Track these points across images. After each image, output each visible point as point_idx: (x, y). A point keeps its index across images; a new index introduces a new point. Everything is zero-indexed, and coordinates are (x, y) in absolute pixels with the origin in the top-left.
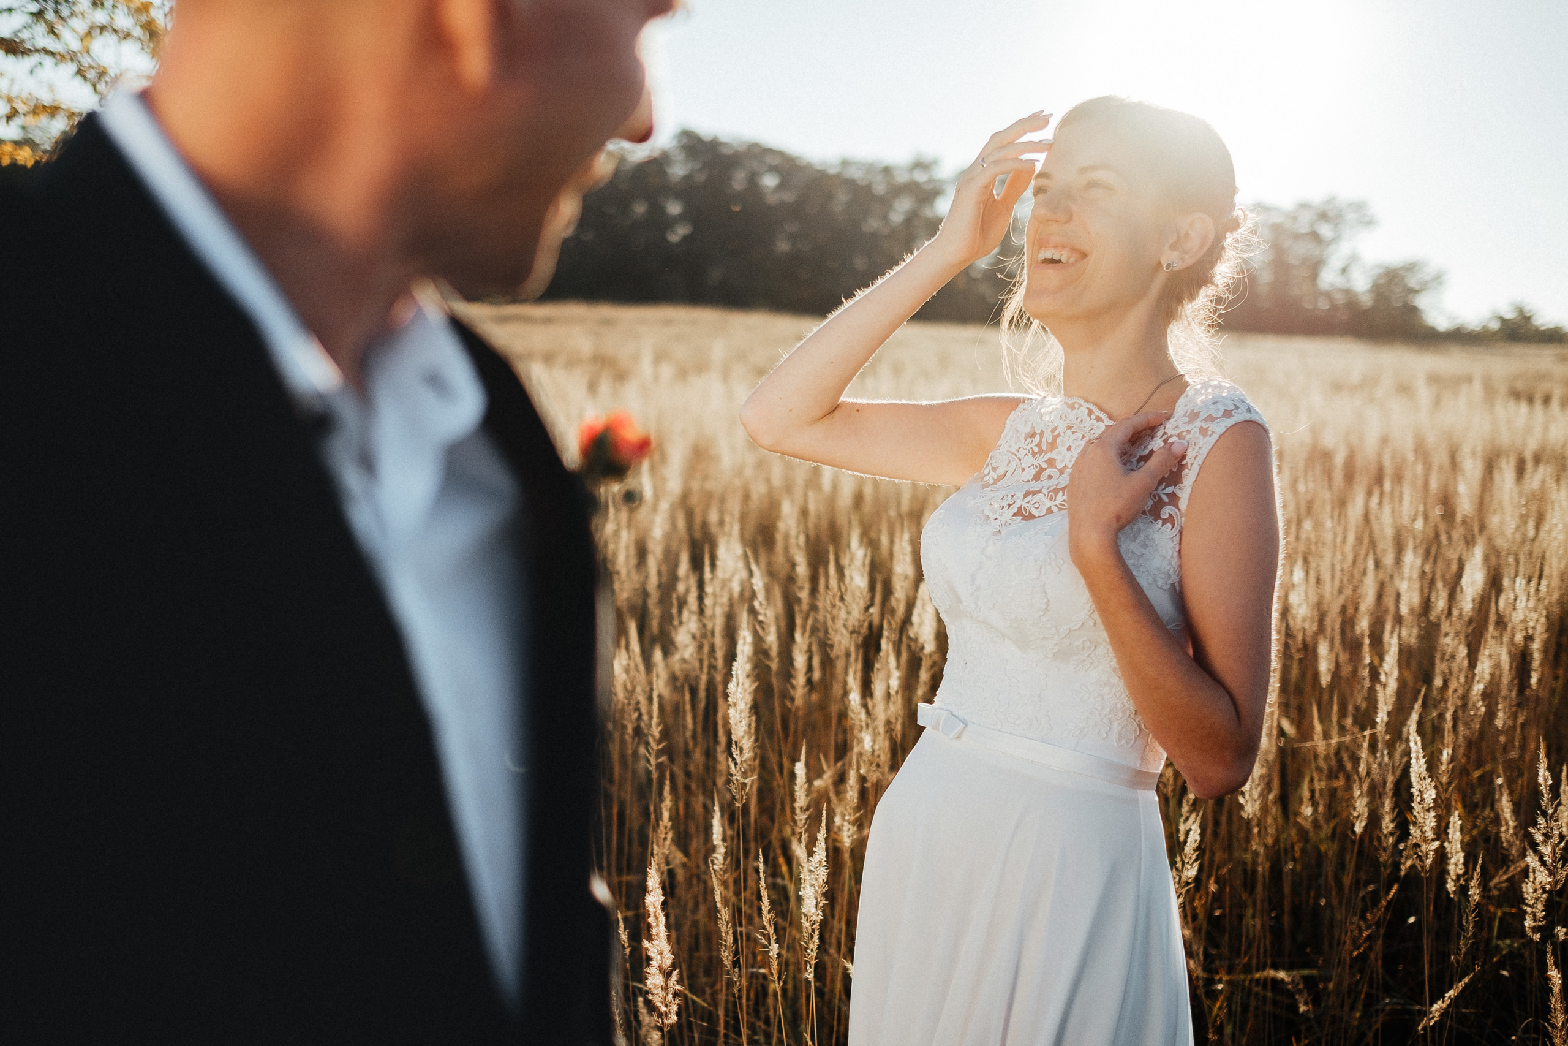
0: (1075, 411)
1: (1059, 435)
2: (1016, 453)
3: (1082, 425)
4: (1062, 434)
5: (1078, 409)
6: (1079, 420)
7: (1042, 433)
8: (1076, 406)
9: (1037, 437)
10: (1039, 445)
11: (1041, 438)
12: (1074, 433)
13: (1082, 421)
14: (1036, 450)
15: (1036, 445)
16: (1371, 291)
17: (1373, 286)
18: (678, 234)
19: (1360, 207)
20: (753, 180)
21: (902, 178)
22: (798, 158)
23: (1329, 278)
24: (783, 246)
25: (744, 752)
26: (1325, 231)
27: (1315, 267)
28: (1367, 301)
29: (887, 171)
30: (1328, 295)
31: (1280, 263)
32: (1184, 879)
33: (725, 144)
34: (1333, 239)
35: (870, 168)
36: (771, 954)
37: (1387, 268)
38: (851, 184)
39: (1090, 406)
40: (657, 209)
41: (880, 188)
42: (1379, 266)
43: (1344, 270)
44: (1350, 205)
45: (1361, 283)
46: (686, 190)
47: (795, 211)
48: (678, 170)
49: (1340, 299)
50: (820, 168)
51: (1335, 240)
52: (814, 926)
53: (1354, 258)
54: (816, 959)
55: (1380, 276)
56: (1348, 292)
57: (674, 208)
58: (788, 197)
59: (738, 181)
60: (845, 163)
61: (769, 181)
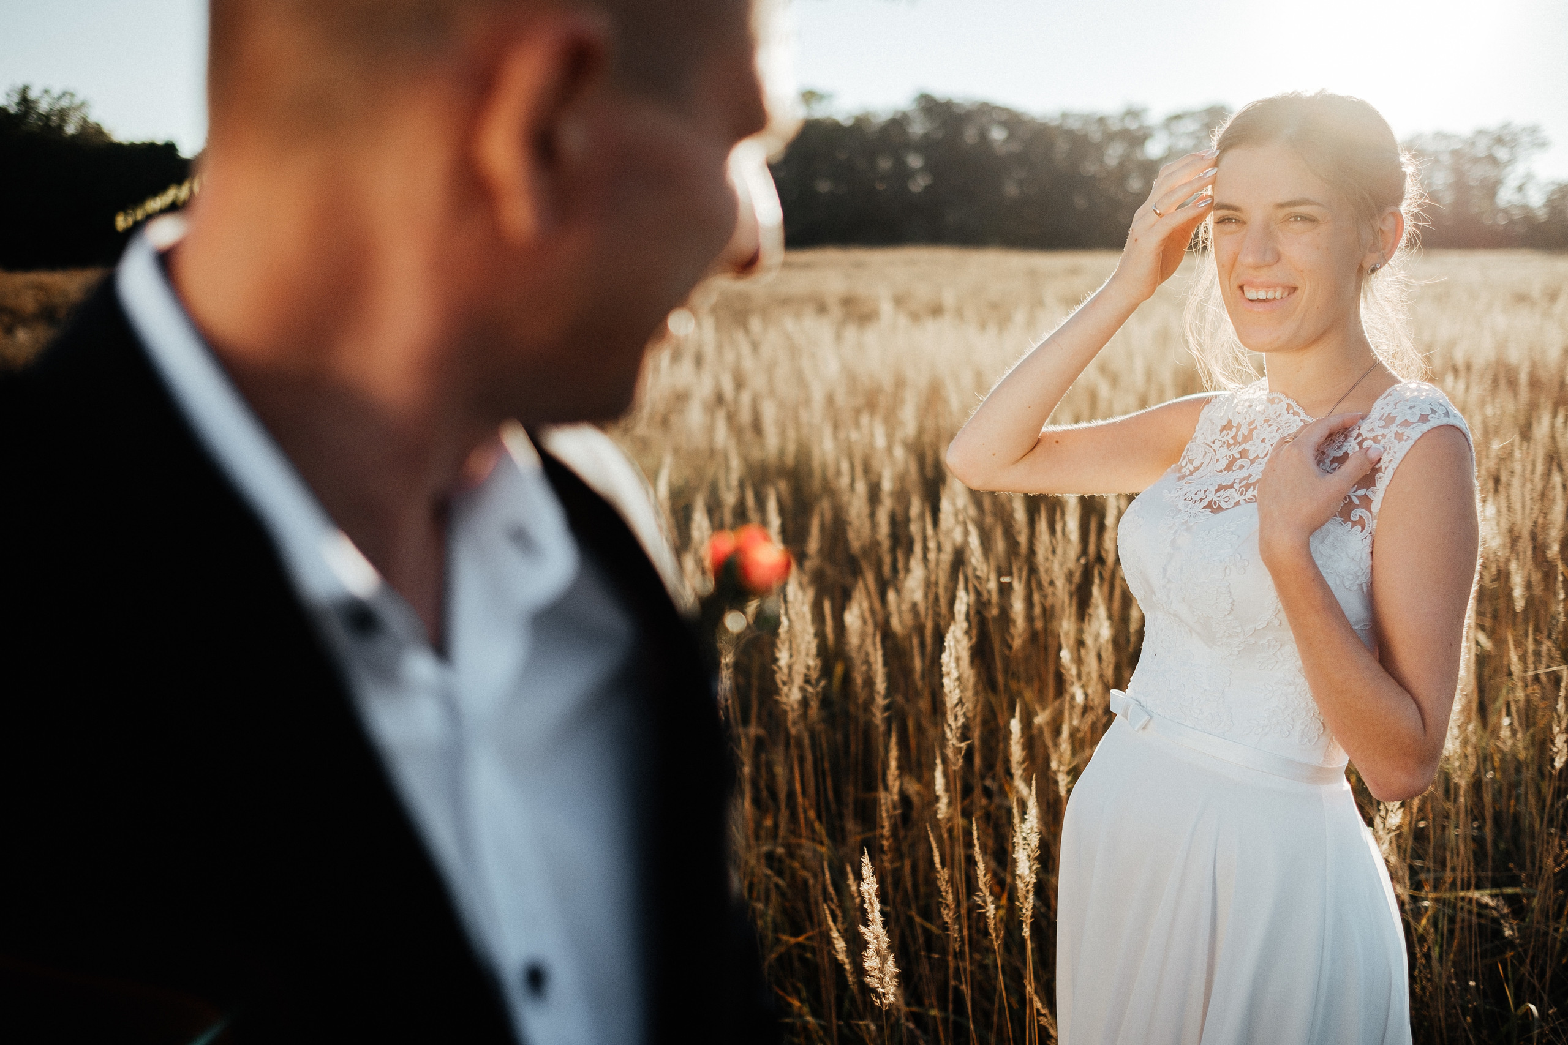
0: (1276, 405)
1: (1256, 428)
2: (1212, 445)
3: (1279, 419)
4: (1259, 427)
5: (1278, 404)
6: (1277, 414)
7: (1239, 426)
8: (1277, 401)
9: (1234, 430)
10: (1234, 438)
11: (1237, 432)
12: (1270, 426)
13: (1280, 415)
14: (1231, 442)
15: (1232, 438)
16: (1546, 206)
17: (1547, 201)
18: (919, 184)
19: (1534, 130)
20: (983, 136)
21: (1115, 126)
22: (1022, 114)
23: (1506, 196)
24: (1011, 190)
25: (958, 718)
26: (1502, 154)
27: (1491, 188)
28: (1542, 215)
29: (1101, 120)
30: (1506, 211)
31: (1460, 185)
32: (1387, 826)
33: (958, 105)
34: (1509, 161)
35: (1087, 119)
36: (988, 914)
37: (1559, 184)
38: (1070, 134)
39: (1290, 401)
40: (900, 165)
41: (1096, 135)
42: (1553, 183)
43: (1520, 188)
44: (1524, 129)
45: (1536, 199)
46: (925, 146)
47: (1021, 159)
48: (918, 128)
49: (1517, 214)
50: (1041, 122)
51: (1511, 161)
52: (1028, 888)
53: (1529, 177)
54: (1031, 917)
55: (1553, 192)
56: (1525, 207)
57: (915, 161)
58: (1015, 147)
59: (970, 135)
60: (1065, 116)
61: (998, 135)
